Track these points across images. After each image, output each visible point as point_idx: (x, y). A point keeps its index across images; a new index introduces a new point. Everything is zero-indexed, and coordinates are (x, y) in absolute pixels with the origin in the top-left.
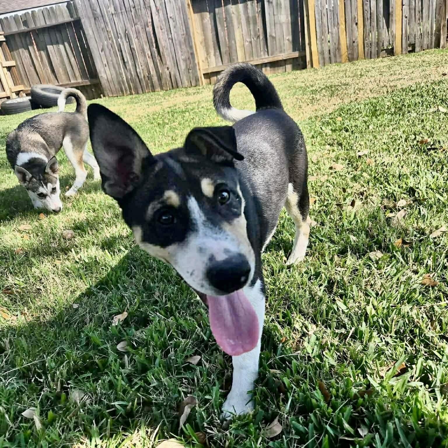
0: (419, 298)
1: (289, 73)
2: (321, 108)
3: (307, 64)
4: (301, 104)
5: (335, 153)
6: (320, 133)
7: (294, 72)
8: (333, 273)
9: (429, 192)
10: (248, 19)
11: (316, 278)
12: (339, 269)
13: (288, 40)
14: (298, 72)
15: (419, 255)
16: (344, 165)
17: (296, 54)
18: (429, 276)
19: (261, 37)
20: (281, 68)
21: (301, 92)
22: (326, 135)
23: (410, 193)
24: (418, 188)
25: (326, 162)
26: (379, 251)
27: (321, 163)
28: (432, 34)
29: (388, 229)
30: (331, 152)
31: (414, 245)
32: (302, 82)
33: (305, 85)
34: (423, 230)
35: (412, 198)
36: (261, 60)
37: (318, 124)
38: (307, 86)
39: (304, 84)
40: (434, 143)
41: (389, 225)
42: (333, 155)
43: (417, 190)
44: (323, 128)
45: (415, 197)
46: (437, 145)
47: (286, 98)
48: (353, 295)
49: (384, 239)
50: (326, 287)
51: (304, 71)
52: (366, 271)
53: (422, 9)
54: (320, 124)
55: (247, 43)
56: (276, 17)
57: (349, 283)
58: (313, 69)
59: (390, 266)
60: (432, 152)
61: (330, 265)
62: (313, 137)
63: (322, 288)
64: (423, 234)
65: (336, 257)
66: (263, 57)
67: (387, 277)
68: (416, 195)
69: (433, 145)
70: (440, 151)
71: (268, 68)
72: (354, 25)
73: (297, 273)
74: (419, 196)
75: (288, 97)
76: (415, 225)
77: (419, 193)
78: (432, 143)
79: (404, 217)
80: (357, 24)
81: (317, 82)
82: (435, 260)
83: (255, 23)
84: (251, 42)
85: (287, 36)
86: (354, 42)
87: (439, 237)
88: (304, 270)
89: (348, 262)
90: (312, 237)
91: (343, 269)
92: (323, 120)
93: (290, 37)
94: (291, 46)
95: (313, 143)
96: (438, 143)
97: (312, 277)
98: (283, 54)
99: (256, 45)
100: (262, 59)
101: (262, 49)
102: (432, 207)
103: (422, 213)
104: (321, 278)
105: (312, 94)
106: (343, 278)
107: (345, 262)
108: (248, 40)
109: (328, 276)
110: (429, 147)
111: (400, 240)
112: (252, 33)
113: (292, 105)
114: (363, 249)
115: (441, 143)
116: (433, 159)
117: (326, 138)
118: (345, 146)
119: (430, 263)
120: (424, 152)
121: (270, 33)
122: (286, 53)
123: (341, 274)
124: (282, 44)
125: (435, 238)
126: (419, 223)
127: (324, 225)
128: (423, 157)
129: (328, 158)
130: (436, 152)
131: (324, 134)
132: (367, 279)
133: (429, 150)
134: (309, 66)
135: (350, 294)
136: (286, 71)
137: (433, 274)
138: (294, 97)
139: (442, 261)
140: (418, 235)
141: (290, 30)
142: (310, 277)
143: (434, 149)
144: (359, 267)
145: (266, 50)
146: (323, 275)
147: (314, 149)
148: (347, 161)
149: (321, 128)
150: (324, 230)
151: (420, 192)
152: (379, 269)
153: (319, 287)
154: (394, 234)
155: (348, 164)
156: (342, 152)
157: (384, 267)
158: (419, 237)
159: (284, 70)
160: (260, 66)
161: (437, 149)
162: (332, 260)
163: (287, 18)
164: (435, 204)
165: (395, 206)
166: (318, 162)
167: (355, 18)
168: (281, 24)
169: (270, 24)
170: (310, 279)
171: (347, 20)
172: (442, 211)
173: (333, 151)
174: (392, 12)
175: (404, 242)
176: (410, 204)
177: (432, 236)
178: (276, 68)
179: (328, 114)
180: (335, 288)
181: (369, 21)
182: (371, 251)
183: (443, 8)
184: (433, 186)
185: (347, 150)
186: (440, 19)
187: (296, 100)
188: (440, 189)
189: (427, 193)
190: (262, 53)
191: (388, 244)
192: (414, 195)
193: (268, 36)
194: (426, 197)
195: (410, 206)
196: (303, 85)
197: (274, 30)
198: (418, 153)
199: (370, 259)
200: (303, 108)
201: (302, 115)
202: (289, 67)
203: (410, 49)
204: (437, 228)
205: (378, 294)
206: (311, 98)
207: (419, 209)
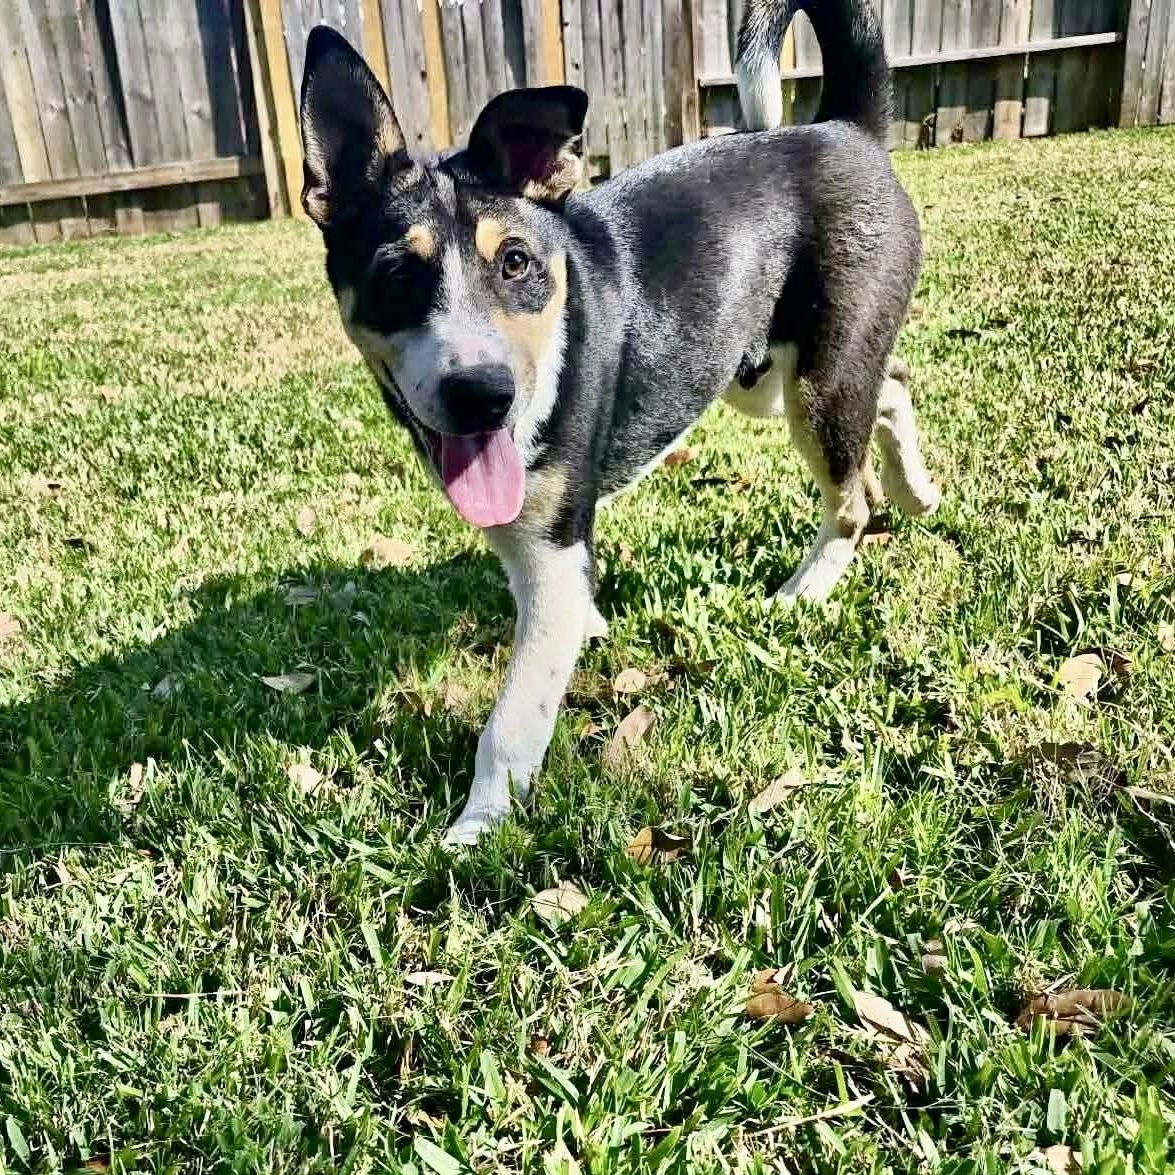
0: (748, 1087)
1: (209, 233)
2: (325, 348)
3: (272, 203)
4: (255, 332)
5: (377, 499)
6: (324, 429)
7: (229, 229)
8: (392, 1000)
9: (719, 637)
10: (44, 23)
11: (327, 1029)
12: (418, 978)
13: (199, 113)
14: (242, 229)
15: (718, 891)
16: (415, 543)
17: (230, 167)
18: (771, 980)
19: (103, 96)
20: (183, 211)
21: (255, 292)
22: (345, 438)
23: (654, 643)
24: (679, 623)
25: (348, 532)
26: (568, 885)
27: (330, 537)
28: (656, 127)
29: (594, 787)
30: (364, 498)
31: (696, 850)
32: (258, 262)
33: (268, 270)
34: (723, 784)
35: (665, 661)
36: (107, 181)
37: (315, 399)
38: (275, 276)
39: (262, 267)
40: (711, 462)
41: (595, 772)
42: (372, 507)
43: (680, 630)
44: (335, 414)
45: (676, 657)
46: (722, 471)
47: (200, 309)
48: (481, 1097)
49: (585, 833)
50: (367, 1065)
51: (263, 226)
52: (528, 975)
53: (623, 41)
54: (323, 398)
55: (50, 117)
56: (148, 27)
57: (463, 1036)
58: (291, 222)
59: (619, 949)
60: (709, 491)
61: (379, 963)
62: (299, 444)
63: (354, 1073)
64: (725, 801)
65: (403, 921)
66: (114, 169)
67: (612, 995)
68: (676, 647)
69: (707, 468)
70: (732, 489)
71: (137, 211)
72: (417, 78)
73: (243, 1014)
74: (688, 653)
75: (207, 308)
76: (690, 767)
77: (686, 643)
78: (704, 464)
79: (647, 736)
80: (424, 75)
81: (307, 265)
82: (781, 908)
83: (75, 45)
84: (65, 112)
85: (193, 99)
86: (420, 137)
87: (780, 810)
88: (271, 995)
89: (454, 945)
90: (308, 839)
91: (434, 977)
92: (336, 386)
93: (205, 105)
94: (211, 135)
95: (300, 466)
96: (723, 464)
97: (308, 1024)
98: (184, 164)
99: (85, 125)
100: (115, 175)
101: (108, 141)
102: (737, 691)
103: (708, 717)
104: (346, 1028)
105: (293, 299)
106: (437, 1021)
107: (443, 942)
108: (57, 104)
109: (375, 1012)
110: (698, 476)
111: (646, 835)
112: (68, 80)
113: (223, 336)
114: (508, 880)
115: (735, 462)
116: (716, 517)
117: (347, 446)
118: (412, 477)
119: (764, 920)
120: (683, 493)
121: (132, 83)
122: (196, 160)
123: (427, 1000)
124: (179, 127)
125: (766, 815)
126: (705, 758)
127: (350, 784)
128: (682, 510)
129: (355, 519)
130: (721, 493)
131: (339, 435)
132: (535, 1017)
133: (699, 485)
134: (277, 210)
135: (469, 1092)
136: (199, 225)
137: (784, 971)
138: (232, 310)
139: (808, 909)
140: (708, 808)
141: (203, 78)
142: (300, 1027)
143: (714, 482)
144: (496, 964)
145: (123, 143)
146: (353, 1013)
147: (304, 485)
148: (425, 528)
149: (327, 413)
150: (352, 803)
151: (690, 636)
152: (575, 964)
153: (340, 1069)
154: (621, 810)
155: (430, 538)
156: (403, 495)
157: (596, 955)
158: (712, 816)
159: (194, 222)
160: (106, 204)
161: (723, 482)
162: (386, 936)
163: (188, 33)
164: (748, 681)
165: (606, 694)
166: (321, 531)
167: (416, 55)
168: (169, 57)
169: (129, 50)
170: (299, 1034)
171: (391, 58)
172: (775, 708)
173: (373, 492)
174: (532, 44)
175: (660, 842)
176: (662, 684)
177: (757, 807)
178: (166, 213)
179: (349, 368)
180: (405, 1070)
181: (463, 66)
182: (539, 889)
183: (683, 42)
184: (730, 614)
185: (422, 489)
186: (677, 79)
187: (236, 319)
188: (754, 622)
189: (713, 639)
190: (110, 154)
191: (601, 853)
192: (670, 650)
193: (127, 97)
194: (712, 656)
195: (659, 689)
196: (261, 271)
197: (145, 77)
198: (664, 495)
199: (538, 923)
200: (262, 345)
201: (257, 369)
202: (209, 210)
203: (596, 171)
204: (770, 773)
205: (586, 1078)
206: (289, 314)
207: (696, 702)
